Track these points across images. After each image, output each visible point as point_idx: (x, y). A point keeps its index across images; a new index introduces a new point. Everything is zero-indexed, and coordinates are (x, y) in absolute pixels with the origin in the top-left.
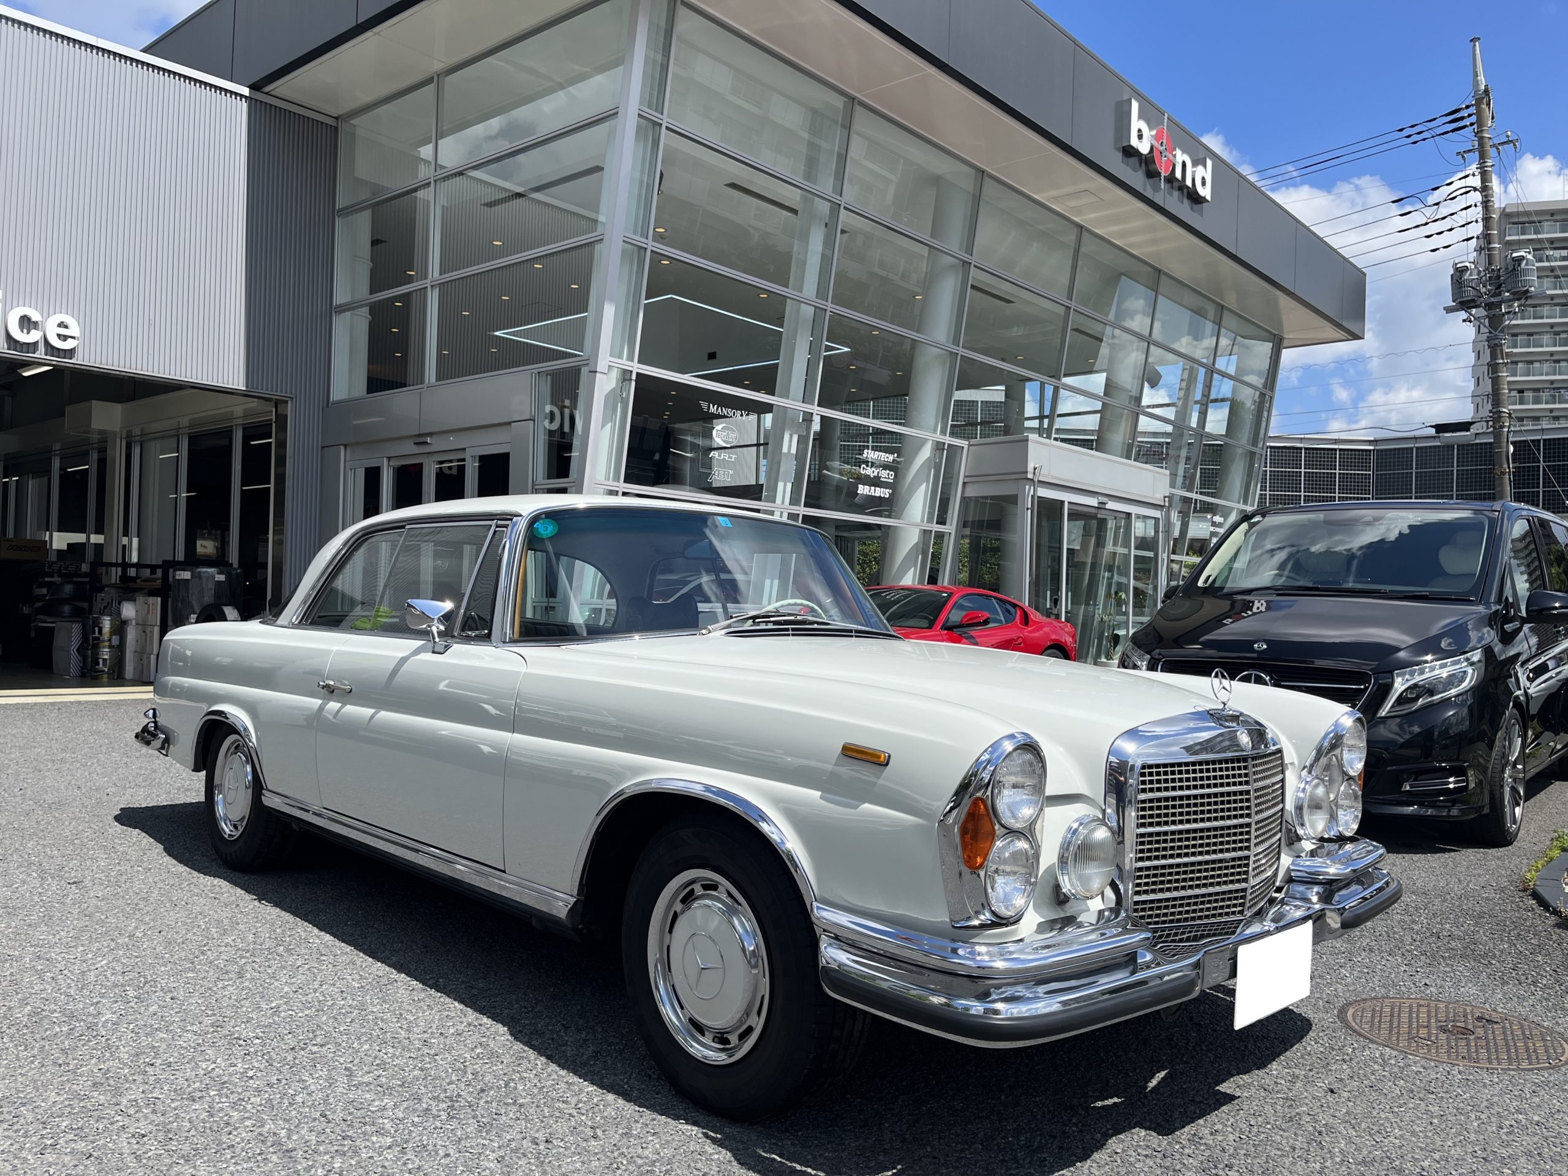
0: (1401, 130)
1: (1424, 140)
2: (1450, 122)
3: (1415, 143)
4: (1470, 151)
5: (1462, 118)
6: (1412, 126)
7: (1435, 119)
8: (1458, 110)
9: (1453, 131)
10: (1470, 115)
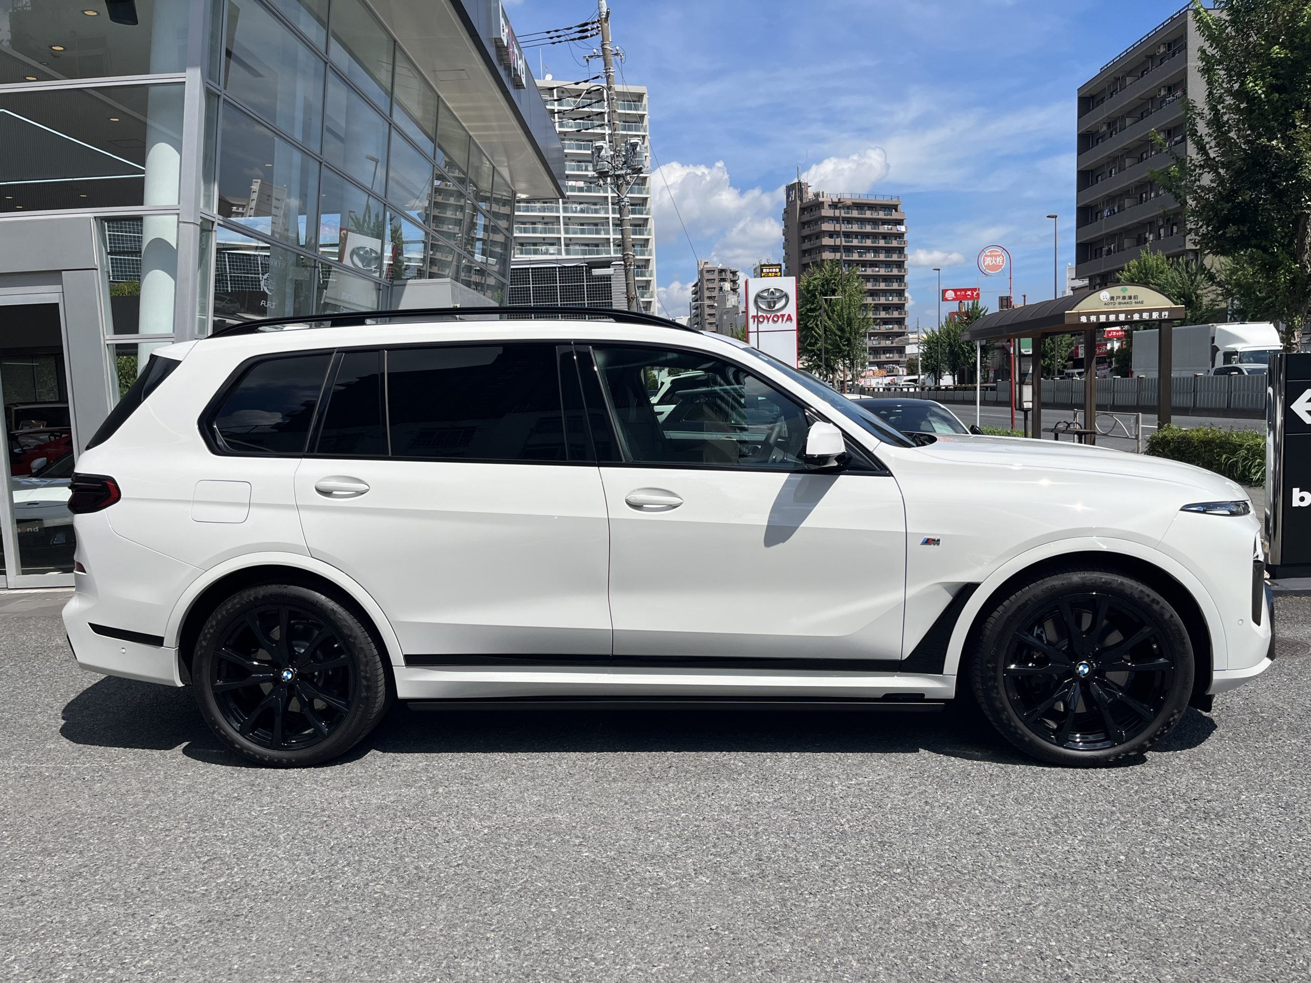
0: (548, 32)
1: (560, 42)
2: (580, 32)
3: (553, 43)
5: (587, 30)
6: (556, 31)
7: (570, 28)
8: (586, 24)
9: (579, 39)
10: (592, 29)
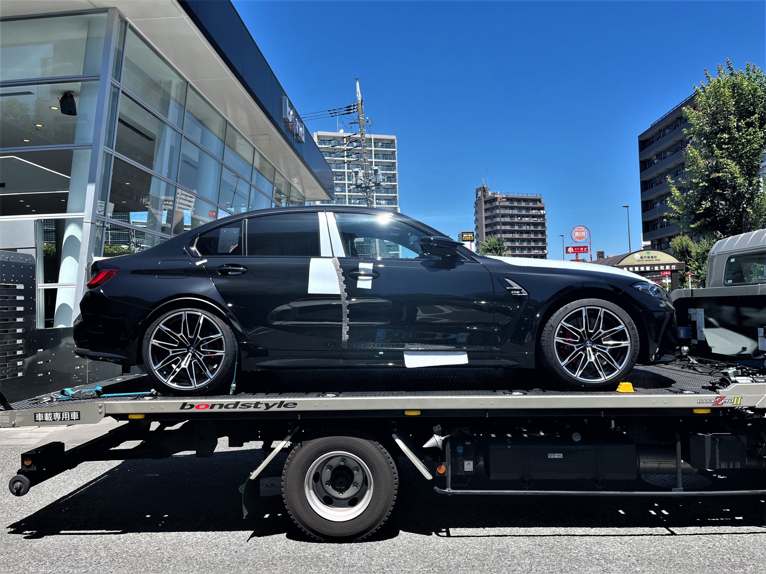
0: (330, 111)
1: (336, 116)
2: (347, 110)
3: (333, 116)
4: (354, 123)
5: (351, 109)
6: (334, 110)
7: (342, 109)
8: (351, 106)
9: (347, 114)
10: (354, 109)
